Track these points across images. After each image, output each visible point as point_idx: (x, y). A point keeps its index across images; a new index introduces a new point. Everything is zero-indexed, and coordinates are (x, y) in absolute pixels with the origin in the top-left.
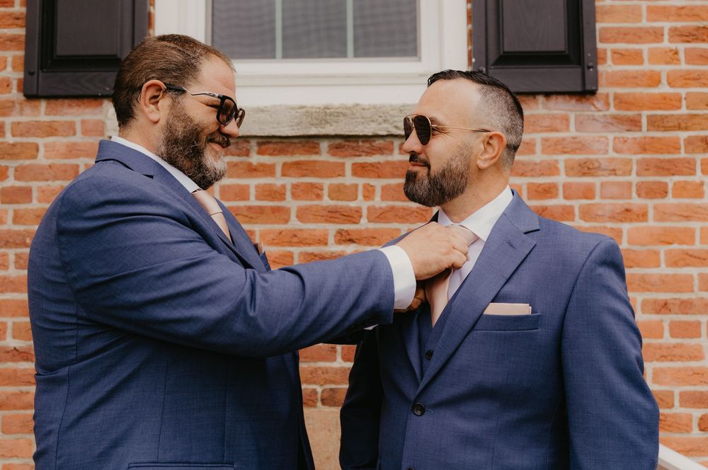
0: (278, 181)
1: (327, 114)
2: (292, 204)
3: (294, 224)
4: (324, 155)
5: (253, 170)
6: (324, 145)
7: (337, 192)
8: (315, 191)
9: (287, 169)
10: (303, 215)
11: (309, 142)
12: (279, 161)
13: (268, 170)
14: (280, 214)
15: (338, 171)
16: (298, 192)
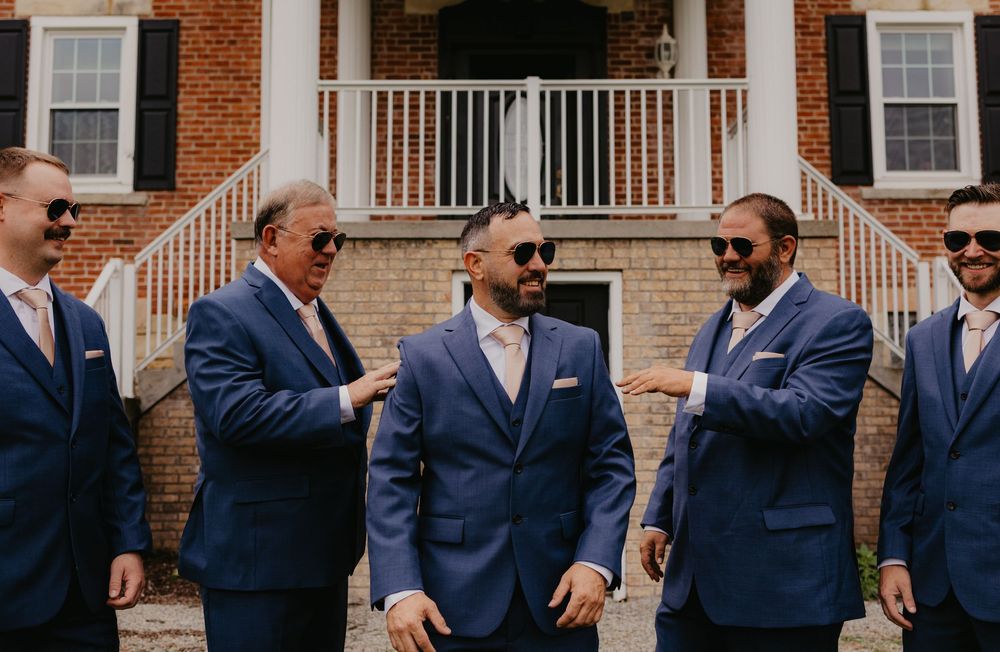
0: (920, 213)
1: (936, 191)
2: (924, 221)
3: (925, 228)
4: (934, 205)
5: (910, 210)
6: (934, 202)
7: (939, 217)
8: (931, 217)
9: (922, 210)
10: (928, 225)
11: (929, 201)
12: (919, 207)
13: (915, 210)
14: (920, 224)
15: (939, 210)
16: (927, 217)
